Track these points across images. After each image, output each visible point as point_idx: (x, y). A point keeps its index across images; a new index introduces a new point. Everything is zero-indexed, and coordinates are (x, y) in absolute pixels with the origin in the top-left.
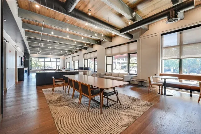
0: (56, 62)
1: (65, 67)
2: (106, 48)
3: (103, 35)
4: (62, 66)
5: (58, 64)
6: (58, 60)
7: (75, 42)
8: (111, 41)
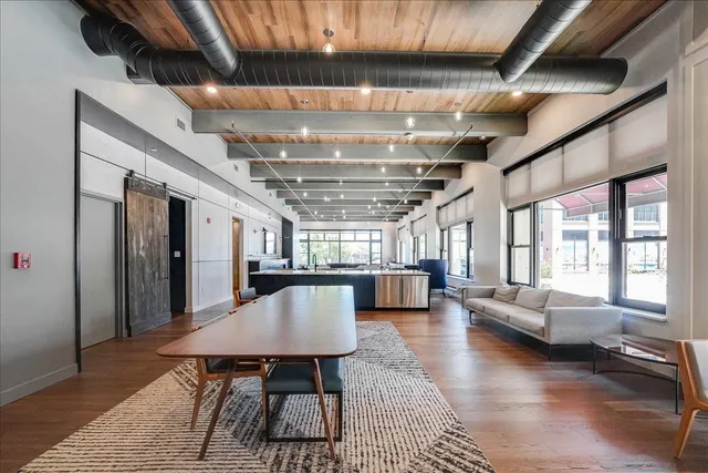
0: (371, 241)
1: (395, 257)
2: (506, 172)
3: (458, 116)
4: (387, 253)
5: (376, 247)
6: (376, 236)
7: (383, 170)
8: (524, 132)
